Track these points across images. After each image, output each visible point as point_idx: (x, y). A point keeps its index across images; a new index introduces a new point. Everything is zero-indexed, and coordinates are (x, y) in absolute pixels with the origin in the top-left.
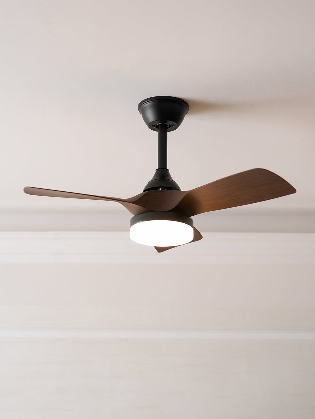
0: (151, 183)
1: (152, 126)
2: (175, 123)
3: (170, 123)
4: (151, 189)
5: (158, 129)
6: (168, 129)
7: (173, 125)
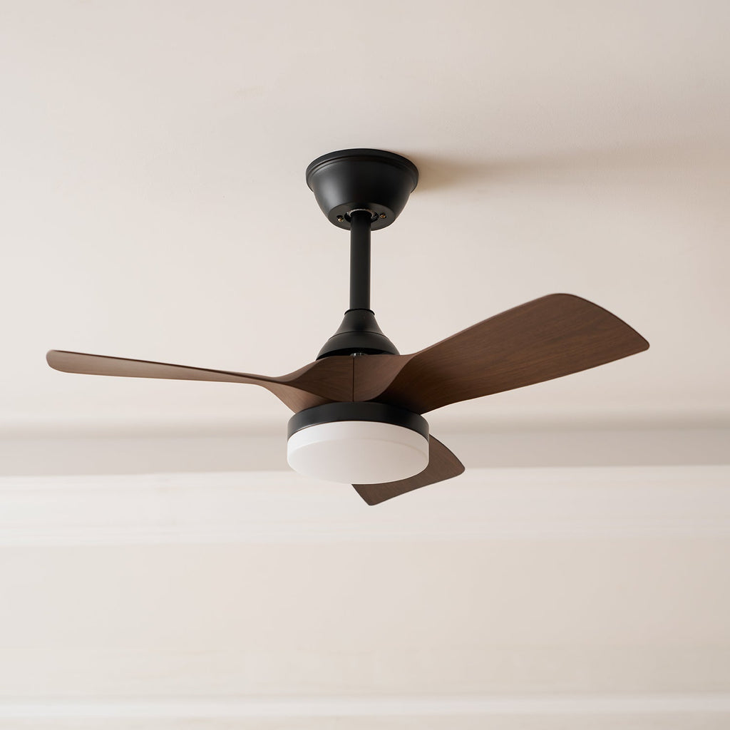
0: (333, 341)
1: (336, 217)
2: (386, 210)
3: (377, 208)
4: (333, 353)
5: (349, 224)
6: (373, 225)
7: (384, 214)
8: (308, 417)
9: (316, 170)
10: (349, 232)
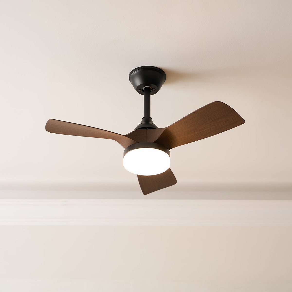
1: (139, 90)
3: (152, 86)
4: (139, 129)
5: (143, 93)
6: (151, 93)
7: (155, 88)
8: (130, 148)
9: (133, 73)
10: (143, 96)
